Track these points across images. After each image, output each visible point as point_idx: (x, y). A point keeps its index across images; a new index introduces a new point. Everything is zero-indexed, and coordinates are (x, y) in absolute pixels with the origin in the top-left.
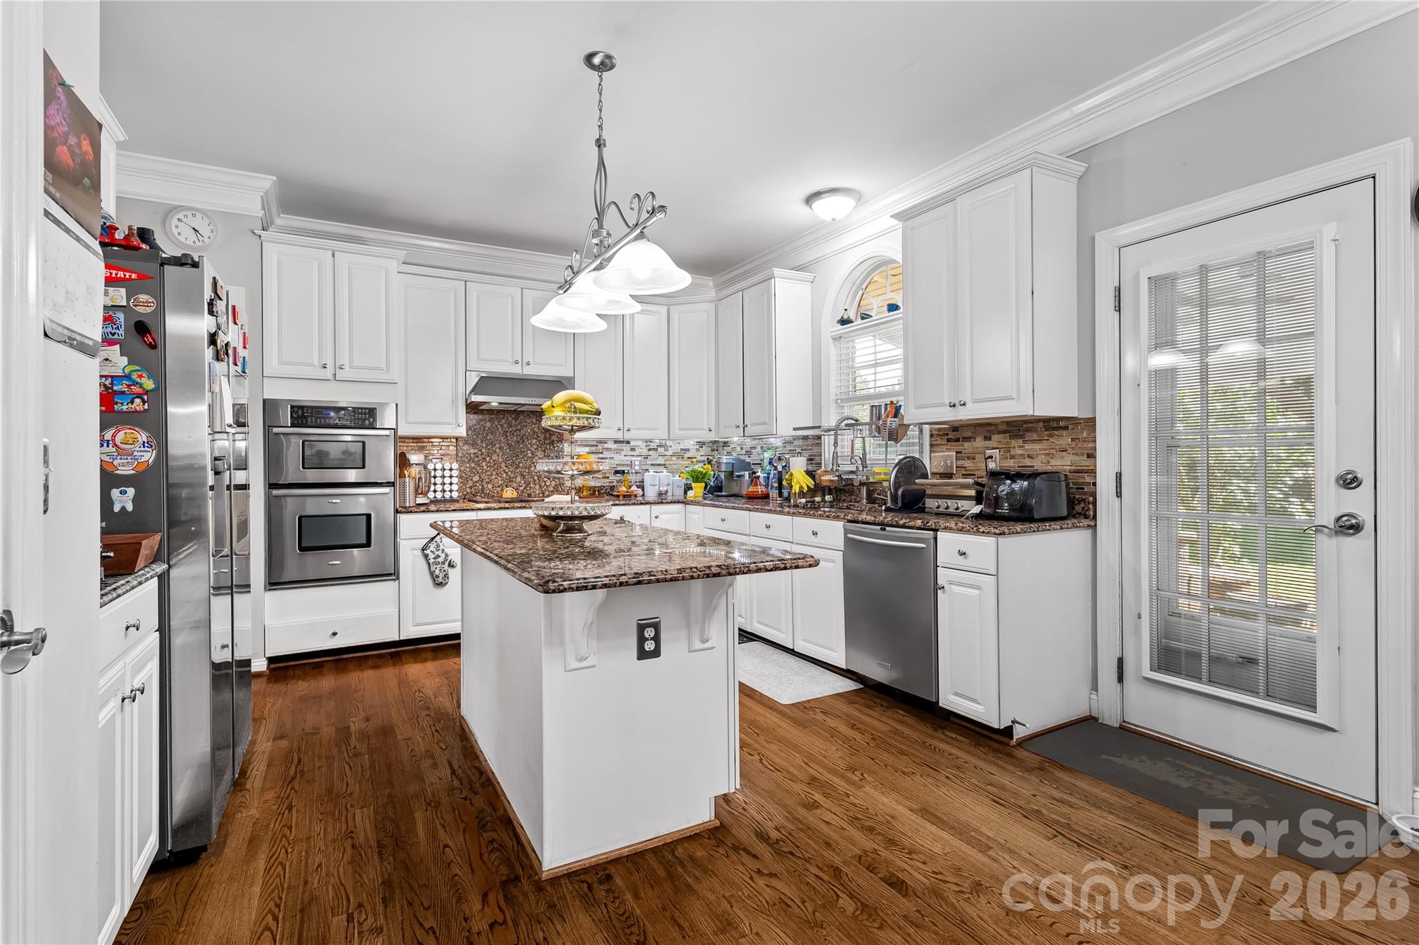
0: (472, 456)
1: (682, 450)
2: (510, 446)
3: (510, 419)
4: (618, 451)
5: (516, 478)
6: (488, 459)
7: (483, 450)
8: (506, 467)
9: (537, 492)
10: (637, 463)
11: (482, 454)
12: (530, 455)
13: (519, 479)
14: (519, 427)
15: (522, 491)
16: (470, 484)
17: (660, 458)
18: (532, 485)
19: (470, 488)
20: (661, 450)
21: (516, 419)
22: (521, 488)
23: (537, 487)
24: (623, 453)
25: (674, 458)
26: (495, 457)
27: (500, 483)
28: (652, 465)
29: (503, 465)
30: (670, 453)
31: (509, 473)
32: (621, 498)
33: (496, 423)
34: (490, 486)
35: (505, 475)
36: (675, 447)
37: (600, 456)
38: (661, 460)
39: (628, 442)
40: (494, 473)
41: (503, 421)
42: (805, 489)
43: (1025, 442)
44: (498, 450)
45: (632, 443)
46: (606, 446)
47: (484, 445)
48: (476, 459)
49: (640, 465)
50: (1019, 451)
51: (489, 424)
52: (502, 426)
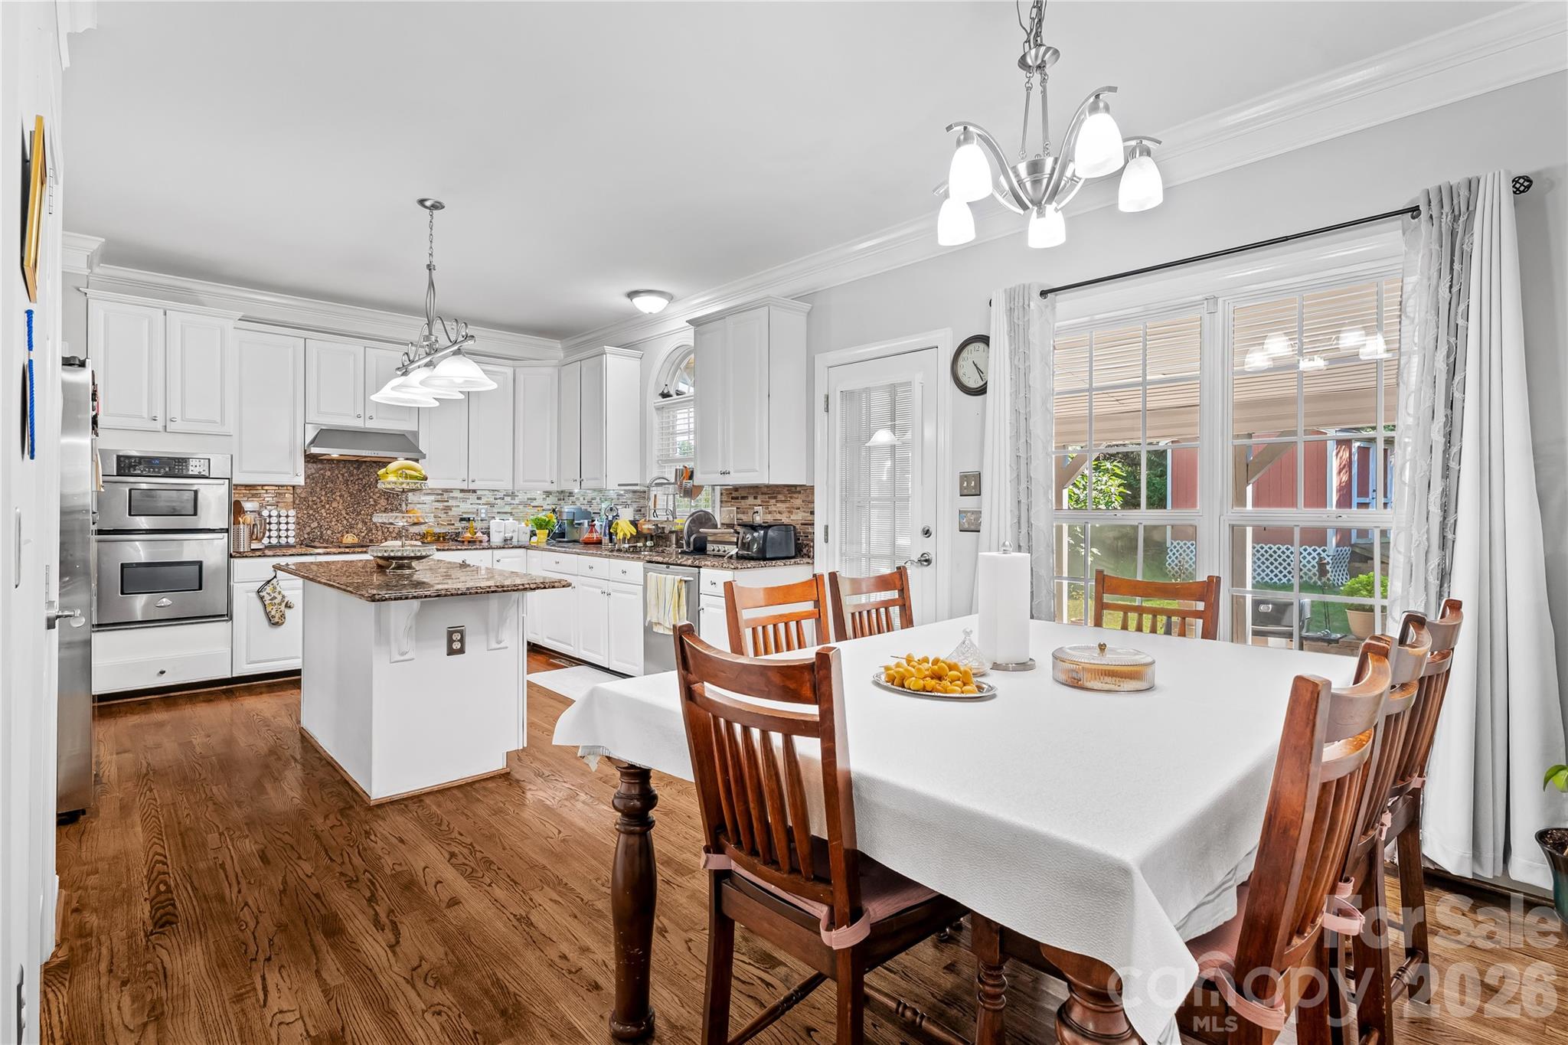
0: (310, 503)
1: (528, 499)
2: (351, 494)
3: (351, 468)
4: (464, 500)
5: (357, 524)
6: (327, 506)
7: (323, 498)
8: (347, 514)
9: (380, 538)
10: (483, 511)
11: (321, 502)
12: (372, 503)
13: (360, 525)
14: (361, 476)
15: (364, 537)
16: (308, 529)
17: (507, 506)
18: (374, 531)
19: (308, 534)
20: (508, 499)
21: (358, 468)
22: (363, 534)
23: (380, 533)
24: (469, 502)
25: (521, 507)
26: (335, 504)
27: (340, 529)
28: (499, 513)
29: (343, 512)
30: (517, 501)
31: (350, 520)
32: (466, 543)
33: (336, 472)
34: (329, 532)
35: (345, 522)
36: (521, 497)
37: (446, 504)
38: (508, 509)
39: (474, 491)
40: (334, 519)
41: (344, 470)
42: (629, 536)
43: (777, 502)
44: (338, 498)
45: (479, 492)
46: (451, 495)
47: (324, 493)
48: (315, 507)
49: (486, 513)
50: (774, 509)
51: (328, 473)
52: (343, 475)
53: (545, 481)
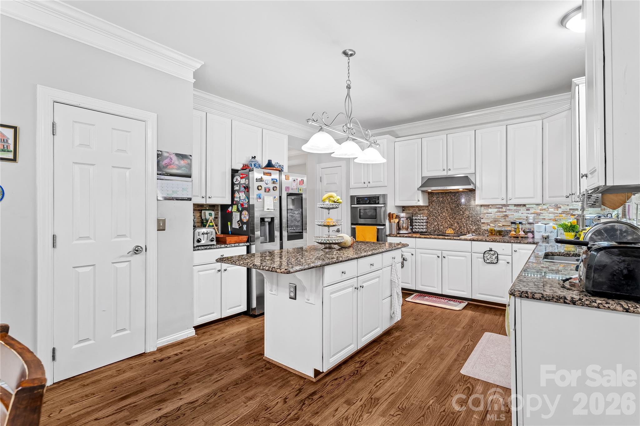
0: (434, 213)
2: (451, 209)
3: (452, 196)
4: (517, 211)
5: (454, 224)
6: (441, 215)
7: (439, 211)
8: (450, 219)
9: (465, 231)
10: (531, 218)
11: (438, 213)
12: (462, 213)
13: (456, 225)
14: (456, 200)
15: (458, 231)
16: (433, 226)
18: (463, 228)
19: (433, 228)
21: (454, 196)
22: (457, 229)
23: (465, 229)
24: (522, 211)
26: (444, 214)
27: (447, 226)
29: (448, 218)
31: (451, 222)
33: (445, 198)
34: (442, 227)
35: (449, 223)
37: (505, 213)
38: (551, 217)
39: (524, 205)
40: (444, 221)
41: (448, 197)
44: (446, 211)
45: (527, 206)
46: (508, 208)
47: (439, 209)
48: (436, 215)
51: (441, 199)
52: (447, 199)
53: (562, 196)
